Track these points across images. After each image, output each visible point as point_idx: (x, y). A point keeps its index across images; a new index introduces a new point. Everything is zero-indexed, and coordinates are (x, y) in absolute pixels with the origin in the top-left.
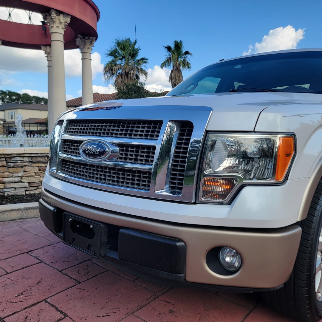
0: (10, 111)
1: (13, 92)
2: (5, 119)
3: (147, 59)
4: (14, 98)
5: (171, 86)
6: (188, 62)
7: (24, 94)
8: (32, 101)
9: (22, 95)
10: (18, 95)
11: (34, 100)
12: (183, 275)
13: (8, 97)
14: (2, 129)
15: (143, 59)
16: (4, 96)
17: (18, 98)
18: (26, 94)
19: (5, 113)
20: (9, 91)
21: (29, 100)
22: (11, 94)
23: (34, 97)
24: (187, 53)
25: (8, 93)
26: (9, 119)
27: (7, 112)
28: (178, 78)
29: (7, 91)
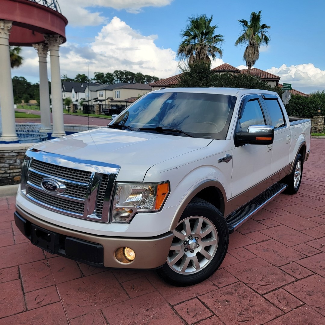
0: (117, 90)
1: (129, 72)
2: (113, 98)
3: (222, 36)
4: (130, 77)
5: (246, 64)
6: (267, 36)
7: (138, 73)
8: (145, 79)
9: (136, 74)
10: (132, 74)
11: (146, 79)
12: (102, 264)
13: (124, 76)
14: (99, 108)
15: (217, 36)
16: (122, 76)
17: (133, 77)
18: (139, 73)
19: (113, 92)
20: (125, 71)
21: (142, 79)
22: (127, 73)
23: (146, 75)
24: (264, 26)
25: (124, 73)
26: (116, 98)
27: (114, 91)
28: (253, 54)
29: (124, 71)
